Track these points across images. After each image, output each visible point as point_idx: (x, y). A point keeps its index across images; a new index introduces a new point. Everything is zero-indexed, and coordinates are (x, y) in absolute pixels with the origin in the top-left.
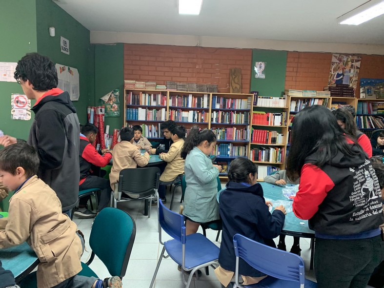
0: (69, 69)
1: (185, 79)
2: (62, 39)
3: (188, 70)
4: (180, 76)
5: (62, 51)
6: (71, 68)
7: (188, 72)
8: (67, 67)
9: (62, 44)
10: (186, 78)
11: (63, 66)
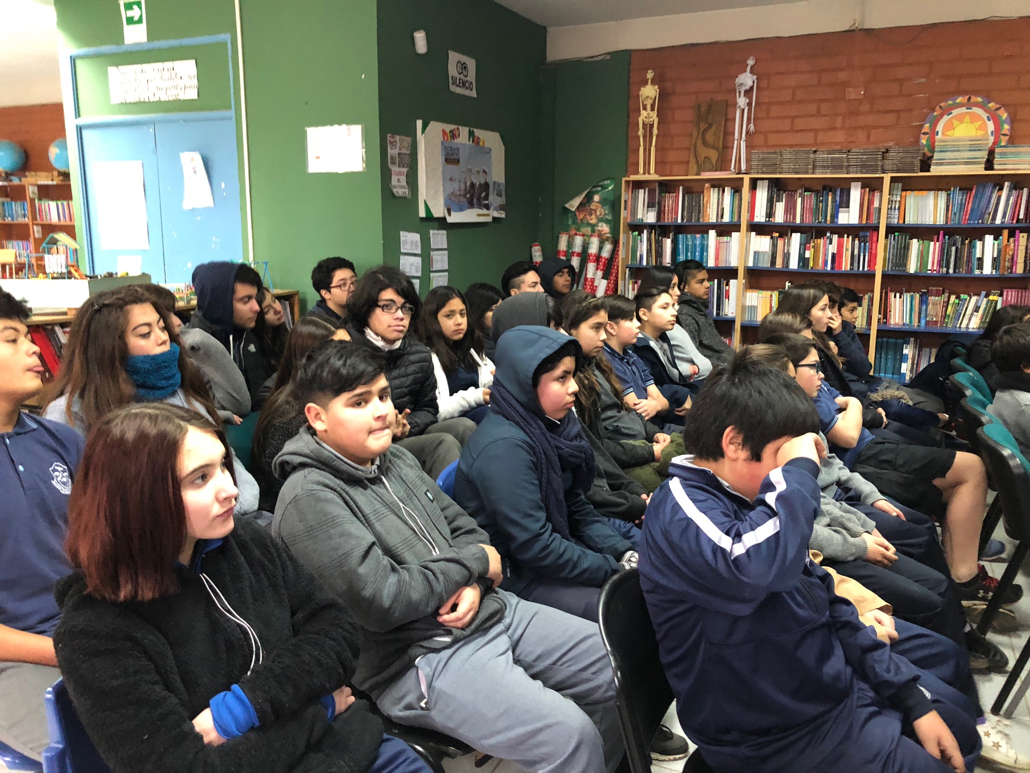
0: (471, 134)
1: (809, 138)
2: (454, 57)
3: (819, 108)
4: (792, 130)
5: (453, 88)
6: (478, 132)
7: (818, 114)
8: (466, 129)
9: (453, 71)
10: (812, 134)
11: (452, 127)
